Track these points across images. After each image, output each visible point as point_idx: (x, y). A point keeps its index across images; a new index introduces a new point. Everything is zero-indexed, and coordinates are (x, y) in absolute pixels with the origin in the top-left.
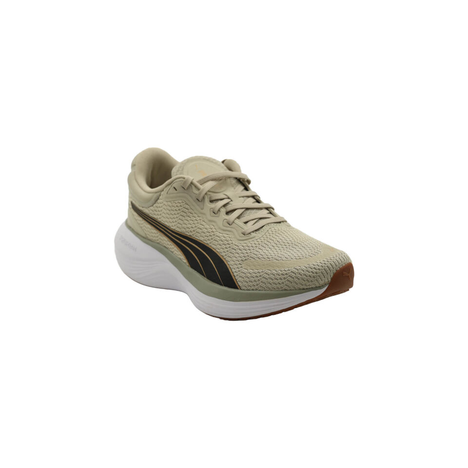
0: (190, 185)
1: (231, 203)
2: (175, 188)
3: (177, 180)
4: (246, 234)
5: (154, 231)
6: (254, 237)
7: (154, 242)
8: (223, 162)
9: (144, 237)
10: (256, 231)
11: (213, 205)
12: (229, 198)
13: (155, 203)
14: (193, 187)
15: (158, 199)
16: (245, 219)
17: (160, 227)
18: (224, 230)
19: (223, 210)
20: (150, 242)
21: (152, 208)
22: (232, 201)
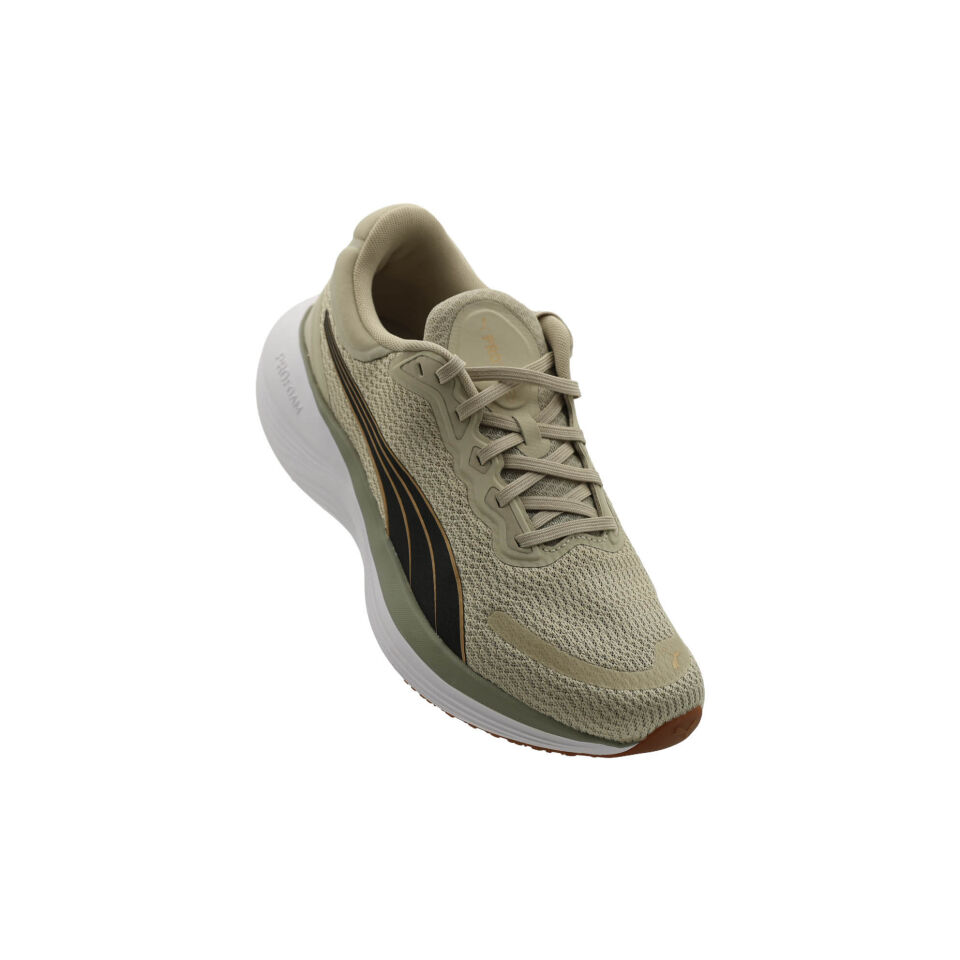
0: (453, 379)
1: (523, 448)
2: (420, 366)
3: (428, 354)
4: (523, 545)
5: (348, 410)
6: (537, 559)
7: (340, 427)
8: (542, 317)
9: (323, 399)
10: (546, 544)
11: (482, 442)
12: (520, 433)
13: (370, 362)
14: (458, 383)
15: (380, 359)
16: (535, 501)
17: (362, 412)
18: (484, 513)
19: (499, 464)
20: (331, 420)
21: (360, 365)
22: (524, 442)
